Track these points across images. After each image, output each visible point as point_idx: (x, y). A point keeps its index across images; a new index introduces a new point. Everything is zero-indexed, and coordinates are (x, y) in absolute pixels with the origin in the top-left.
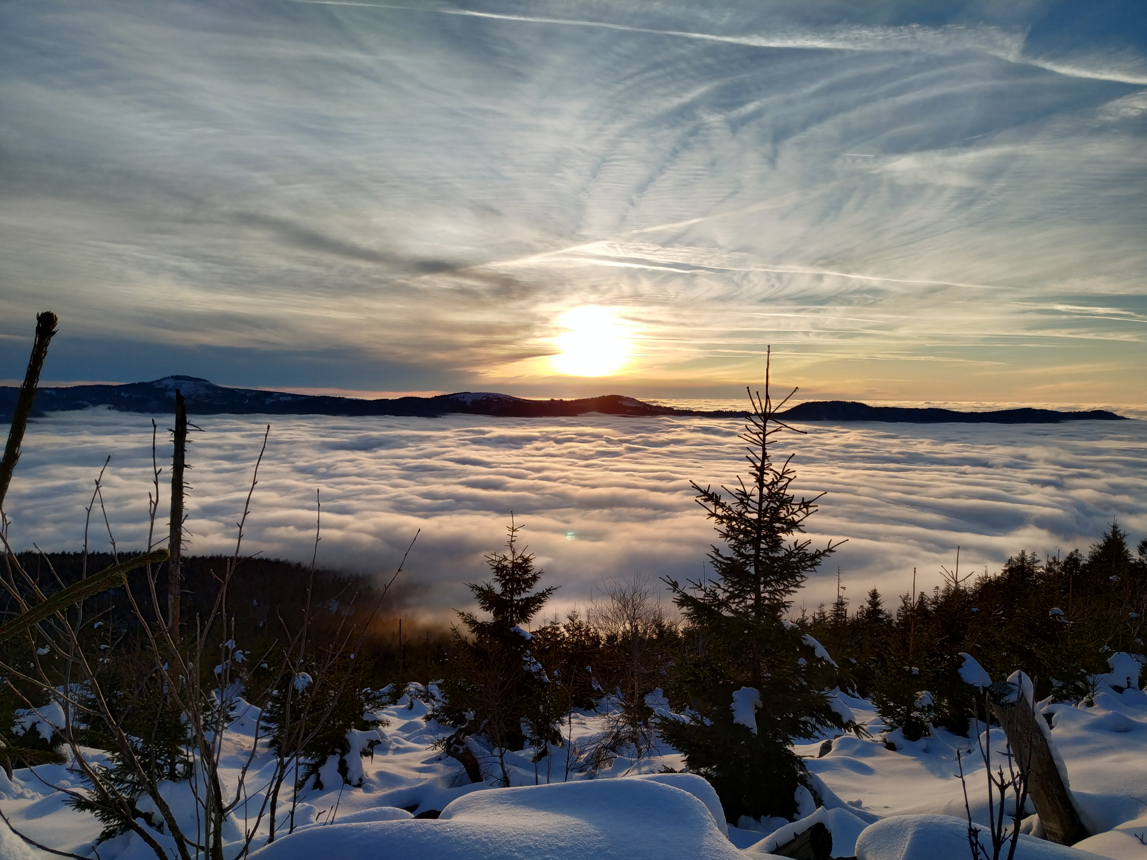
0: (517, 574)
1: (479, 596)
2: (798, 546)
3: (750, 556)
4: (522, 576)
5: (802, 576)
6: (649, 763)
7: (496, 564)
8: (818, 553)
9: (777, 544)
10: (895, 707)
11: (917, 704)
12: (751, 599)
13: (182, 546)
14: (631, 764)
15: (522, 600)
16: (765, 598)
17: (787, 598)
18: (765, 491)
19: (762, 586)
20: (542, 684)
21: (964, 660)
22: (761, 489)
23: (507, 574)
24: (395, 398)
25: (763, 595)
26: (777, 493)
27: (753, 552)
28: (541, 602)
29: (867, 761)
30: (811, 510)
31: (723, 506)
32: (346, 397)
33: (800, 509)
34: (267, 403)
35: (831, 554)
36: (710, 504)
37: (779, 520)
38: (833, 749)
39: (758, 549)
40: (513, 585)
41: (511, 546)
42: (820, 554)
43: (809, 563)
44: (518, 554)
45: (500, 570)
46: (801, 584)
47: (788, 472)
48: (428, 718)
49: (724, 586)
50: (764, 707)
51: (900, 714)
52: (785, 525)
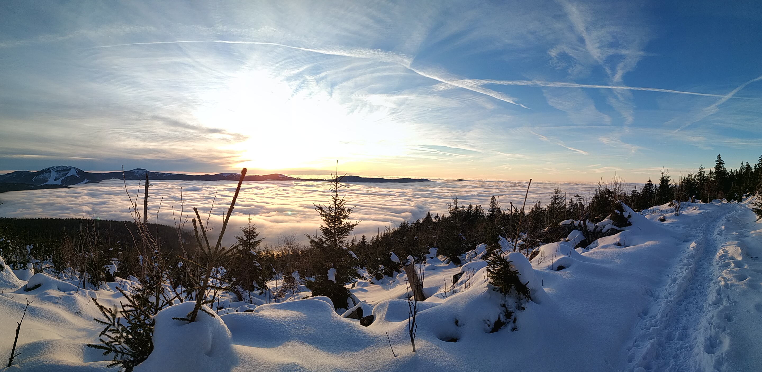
0: (251, 233)
1: (239, 241)
2: (347, 223)
3: (332, 227)
4: (253, 235)
5: (348, 233)
6: (297, 295)
7: (244, 230)
8: (353, 225)
9: (341, 223)
10: (373, 271)
11: (380, 269)
12: (333, 240)
14: (291, 296)
15: (253, 242)
16: (337, 240)
17: (344, 239)
18: (337, 206)
19: (336, 236)
20: (260, 270)
21: (392, 254)
22: (335, 206)
23: (248, 233)
25: (336, 239)
26: (340, 207)
27: (333, 226)
28: (259, 243)
29: (366, 288)
30: (351, 212)
31: (324, 211)
33: (347, 212)
36: (320, 211)
37: (341, 215)
38: (356, 286)
39: (335, 225)
40: (250, 237)
41: (249, 224)
43: (350, 228)
44: (251, 227)
45: (246, 232)
46: (348, 235)
47: (344, 200)
49: (324, 237)
50: (337, 274)
51: (375, 273)
52: (343, 217)
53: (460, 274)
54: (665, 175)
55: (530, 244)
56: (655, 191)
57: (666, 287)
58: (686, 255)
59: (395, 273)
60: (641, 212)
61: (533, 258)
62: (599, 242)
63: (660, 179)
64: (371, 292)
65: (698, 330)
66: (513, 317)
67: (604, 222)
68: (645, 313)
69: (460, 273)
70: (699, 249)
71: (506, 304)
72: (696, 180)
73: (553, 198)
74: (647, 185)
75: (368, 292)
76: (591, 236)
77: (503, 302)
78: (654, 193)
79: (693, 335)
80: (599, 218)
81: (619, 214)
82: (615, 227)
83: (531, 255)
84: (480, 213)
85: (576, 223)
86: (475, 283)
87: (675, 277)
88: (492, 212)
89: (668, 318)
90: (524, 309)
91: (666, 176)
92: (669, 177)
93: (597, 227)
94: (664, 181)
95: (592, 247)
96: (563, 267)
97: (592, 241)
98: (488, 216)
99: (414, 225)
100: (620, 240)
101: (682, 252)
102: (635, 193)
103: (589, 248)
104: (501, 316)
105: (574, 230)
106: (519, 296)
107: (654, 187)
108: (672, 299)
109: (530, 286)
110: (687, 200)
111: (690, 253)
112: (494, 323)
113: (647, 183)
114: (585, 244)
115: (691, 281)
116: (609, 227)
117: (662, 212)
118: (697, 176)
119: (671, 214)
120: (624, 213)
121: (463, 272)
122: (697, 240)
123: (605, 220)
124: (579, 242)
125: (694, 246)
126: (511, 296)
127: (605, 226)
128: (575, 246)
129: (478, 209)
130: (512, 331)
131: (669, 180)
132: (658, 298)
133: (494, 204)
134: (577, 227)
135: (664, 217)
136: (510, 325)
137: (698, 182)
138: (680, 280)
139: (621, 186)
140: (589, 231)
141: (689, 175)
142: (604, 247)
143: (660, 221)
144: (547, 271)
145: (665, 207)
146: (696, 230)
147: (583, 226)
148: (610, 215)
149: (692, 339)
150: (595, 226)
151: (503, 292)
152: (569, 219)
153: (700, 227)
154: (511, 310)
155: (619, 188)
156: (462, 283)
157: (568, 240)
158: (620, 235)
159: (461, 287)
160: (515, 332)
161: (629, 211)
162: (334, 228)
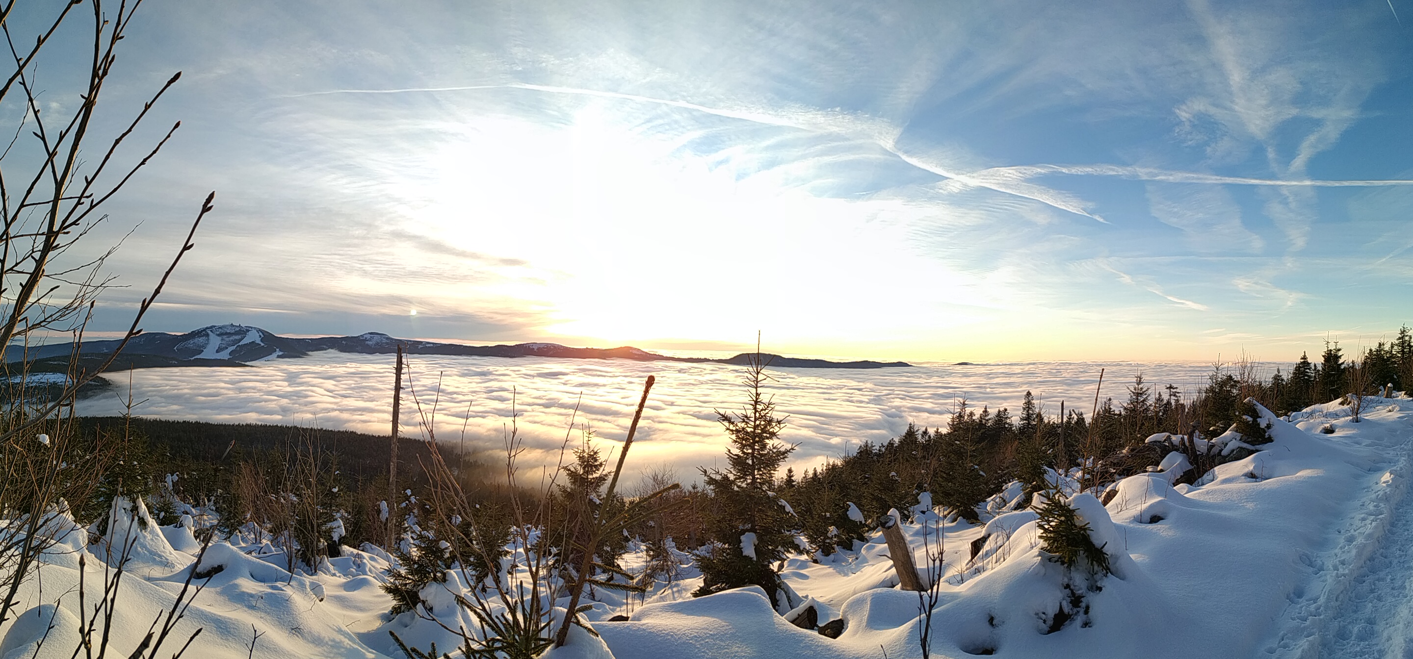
0: (591, 461)
2: (774, 446)
3: (749, 453)
4: (593, 463)
5: (778, 465)
7: (579, 454)
8: (786, 451)
9: (764, 446)
10: (817, 538)
11: (829, 535)
12: (750, 479)
15: (594, 478)
16: (758, 478)
17: (770, 476)
18: (757, 415)
19: (756, 471)
21: (850, 506)
22: (755, 414)
23: (585, 461)
25: (756, 477)
26: (765, 415)
27: (750, 451)
30: (782, 425)
31: (734, 423)
33: (776, 425)
35: (794, 451)
36: (727, 424)
37: (765, 432)
38: (785, 566)
39: (754, 449)
40: (588, 469)
41: (588, 444)
42: (788, 451)
43: (782, 457)
44: (591, 449)
45: (581, 458)
46: (777, 469)
47: (771, 404)
49: (734, 472)
50: (758, 544)
51: (820, 542)
52: (768, 435)
53: (984, 539)
54: (1332, 347)
55: (1100, 479)
56: (1315, 376)
57: (1336, 551)
58: (1374, 496)
59: (856, 542)
60: (1289, 416)
61: (1108, 503)
62: (1216, 473)
63: (1324, 354)
64: (816, 579)
65: (1394, 625)
66: (1083, 605)
67: (1225, 436)
68: (1299, 594)
69: (983, 537)
70: (1399, 486)
71: (1071, 582)
72: (1395, 353)
73: (1133, 392)
74: (1299, 364)
75: (809, 580)
76: (1203, 462)
77: (1066, 580)
78: (1312, 379)
79: (1385, 634)
80: (1217, 430)
81: (1251, 422)
82: (1245, 445)
83: (1105, 498)
84: (1006, 423)
85: (1175, 439)
86: (1013, 552)
87: (1353, 535)
88: (1027, 422)
89: (1339, 603)
90: (1100, 589)
91: (1335, 348)
92: (1339, 350)
93: (1213, 446)
94: (1332, 358)
95: (1205, 481)
96: (1159, 517)
97: (1205, 471)
98: (1020, 429)
99: (883, 449)
100: (1254, 467)
101: (1366, 490)
102: (1278, 380)
103: (1200, 484)
104: (1064, 604)
105: (1171, 451)
106: (1092, 567)
107: (1313, 368)
108: (1347, 571)
109: (1109, 550)
110: (1375, 393)
111: (1381, 493)
112: (1053, 616)
113: (1299, 361)
114: (1191, 477)
115: (1382, 542)
116: (1233, 445)
117: (1328, 415)
118: (1397, 345)
119: (1343, 419)
120: (1259, 420)
121: (989, 535)
122: (1395, 468)
123: (1228, 433)
124: (1182, 474)
125: (1389, 479)
126: (1078, 569)
127: (1227, 444)
128: (1174, 481)
129: (1001, 417)
130: (1082, 627)
131: (1340, 354)
132: (1321, 569)
133: (1030, 406)
134: (1177, 446)
135: (1331, 426)
136: (1079, 618)
137: (1398, 357)
138: (1360, 540)
139: (1254, 371)
140: (1198, 453)
141: (1380, 344)
142: (1226, 481)
143: (1325, 433)
144: (1131, 525)
145: (1333, 406)
146: (1394, 450)
147: (1187, 444)
148: (1235, 425)
149: (1383, 641)
150: (1210, 444)
151: (1066, 563)
152: (1162, 432)
153: (1401, 445)
154: (1080, 592)
155: (1249, 374)
156: (987, 554)
157: (1161, 471)
158: (1255, 458)
159: (989, 562)
160: (1087, 628)
161: (1267, 417)
162: (752, 457)
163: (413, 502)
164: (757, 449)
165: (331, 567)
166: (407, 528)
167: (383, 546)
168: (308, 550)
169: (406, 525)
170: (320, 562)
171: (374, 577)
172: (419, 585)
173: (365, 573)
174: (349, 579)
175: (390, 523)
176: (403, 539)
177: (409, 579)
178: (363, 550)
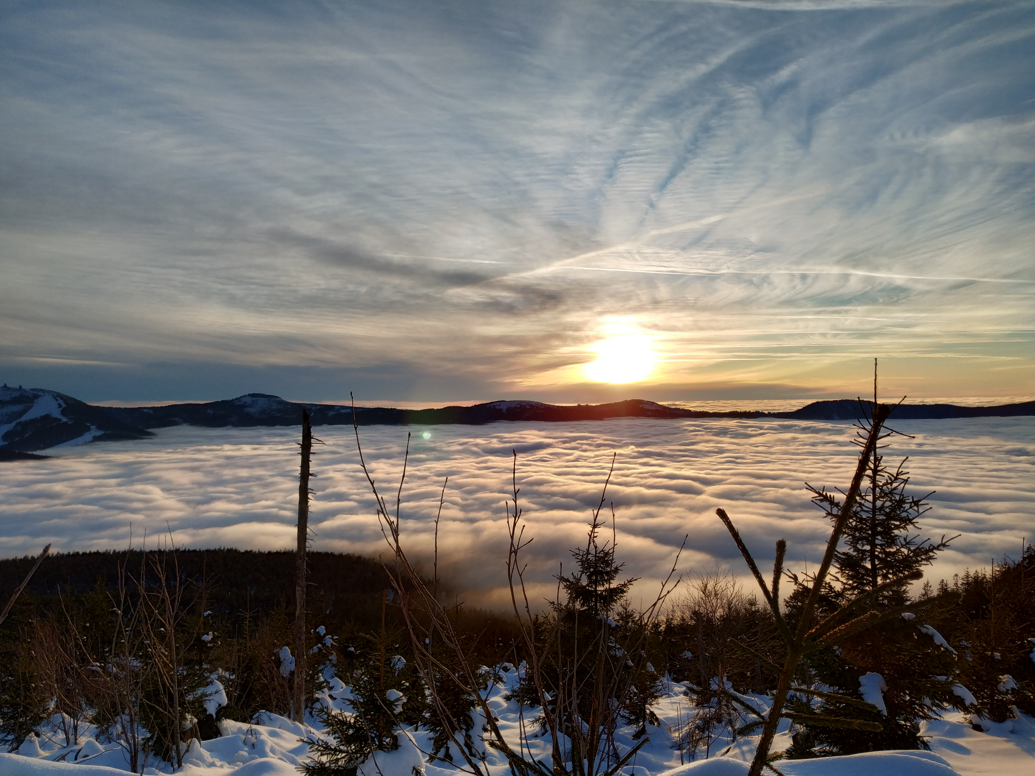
0: (600, 566)
1: (566, 587)
3: (865, 551)
4: (604, 569)
7: (580, 557)
8: (932, 547)
9: (892, 540)
11: (1001, 687)
13: (307, 544)
15: (606, 590)
23: (591, 566)
24: (439, 408)
26: (890, 492)
27: (868, 548)
28: (623, 592)
29: (961, 741)
30: (923, 506)
32: (398, 408)
33: (911, 507)
34: (330, 415)
35: (945, 548)
36: (826, 504)
37: (894, 517)
39: (874, 546)
40: (596, 577)
42: (934, 548)
43: (923, 557)
44: (600, 548)
45: (585, 563)
47: (900, 473)
48: (507, 698)
50: (890, 690)
52: (899, 522)
162: (870, 556)
163: (330, 645)
164: (881, 545)
165: (206, 754)
166: (323, 683)
167: (287, 714)
168: (165, 736)
169: (322, 679)
170: (187, 751)
171: (279, 759)
172: (357, 759)
173: (264, 754)
174: (237, 768)
175: (298, 677)
176: (318, 700)
177: (341, 751)
178: (257, 724)
